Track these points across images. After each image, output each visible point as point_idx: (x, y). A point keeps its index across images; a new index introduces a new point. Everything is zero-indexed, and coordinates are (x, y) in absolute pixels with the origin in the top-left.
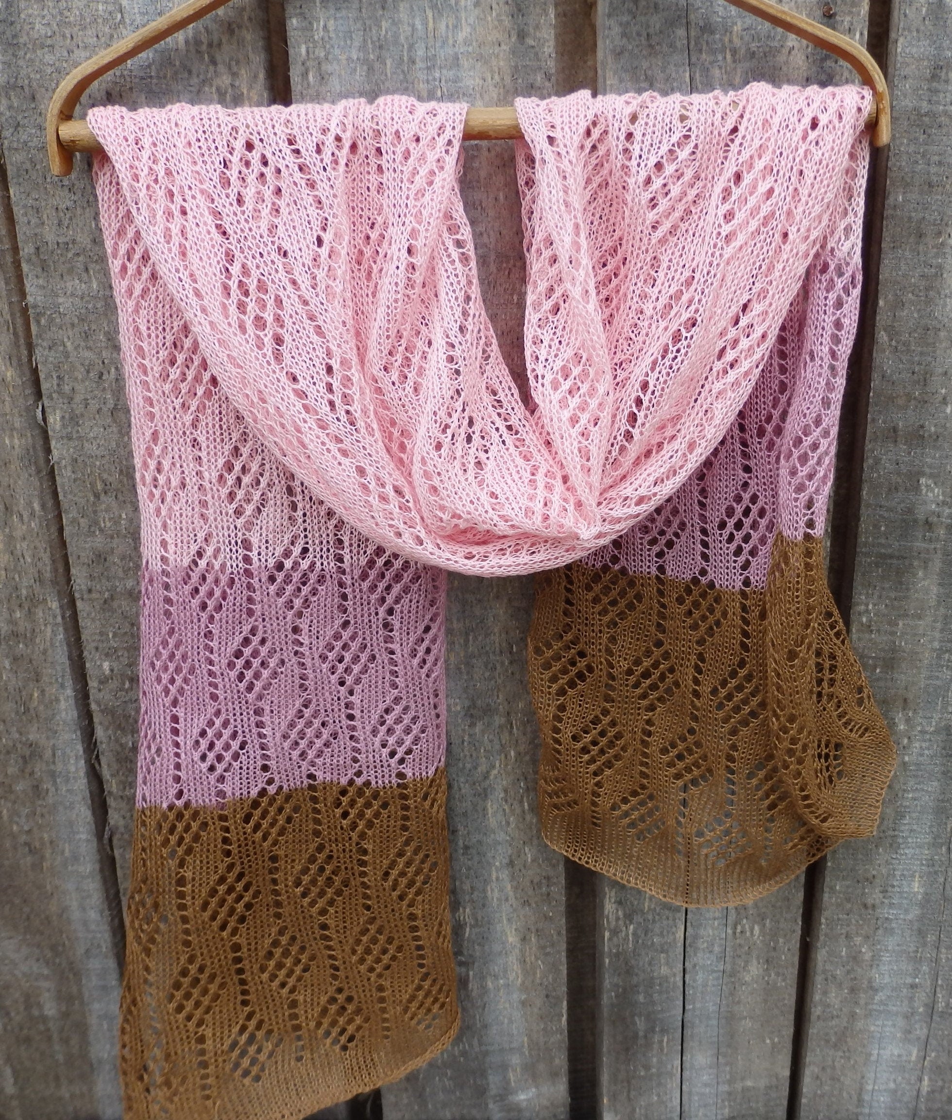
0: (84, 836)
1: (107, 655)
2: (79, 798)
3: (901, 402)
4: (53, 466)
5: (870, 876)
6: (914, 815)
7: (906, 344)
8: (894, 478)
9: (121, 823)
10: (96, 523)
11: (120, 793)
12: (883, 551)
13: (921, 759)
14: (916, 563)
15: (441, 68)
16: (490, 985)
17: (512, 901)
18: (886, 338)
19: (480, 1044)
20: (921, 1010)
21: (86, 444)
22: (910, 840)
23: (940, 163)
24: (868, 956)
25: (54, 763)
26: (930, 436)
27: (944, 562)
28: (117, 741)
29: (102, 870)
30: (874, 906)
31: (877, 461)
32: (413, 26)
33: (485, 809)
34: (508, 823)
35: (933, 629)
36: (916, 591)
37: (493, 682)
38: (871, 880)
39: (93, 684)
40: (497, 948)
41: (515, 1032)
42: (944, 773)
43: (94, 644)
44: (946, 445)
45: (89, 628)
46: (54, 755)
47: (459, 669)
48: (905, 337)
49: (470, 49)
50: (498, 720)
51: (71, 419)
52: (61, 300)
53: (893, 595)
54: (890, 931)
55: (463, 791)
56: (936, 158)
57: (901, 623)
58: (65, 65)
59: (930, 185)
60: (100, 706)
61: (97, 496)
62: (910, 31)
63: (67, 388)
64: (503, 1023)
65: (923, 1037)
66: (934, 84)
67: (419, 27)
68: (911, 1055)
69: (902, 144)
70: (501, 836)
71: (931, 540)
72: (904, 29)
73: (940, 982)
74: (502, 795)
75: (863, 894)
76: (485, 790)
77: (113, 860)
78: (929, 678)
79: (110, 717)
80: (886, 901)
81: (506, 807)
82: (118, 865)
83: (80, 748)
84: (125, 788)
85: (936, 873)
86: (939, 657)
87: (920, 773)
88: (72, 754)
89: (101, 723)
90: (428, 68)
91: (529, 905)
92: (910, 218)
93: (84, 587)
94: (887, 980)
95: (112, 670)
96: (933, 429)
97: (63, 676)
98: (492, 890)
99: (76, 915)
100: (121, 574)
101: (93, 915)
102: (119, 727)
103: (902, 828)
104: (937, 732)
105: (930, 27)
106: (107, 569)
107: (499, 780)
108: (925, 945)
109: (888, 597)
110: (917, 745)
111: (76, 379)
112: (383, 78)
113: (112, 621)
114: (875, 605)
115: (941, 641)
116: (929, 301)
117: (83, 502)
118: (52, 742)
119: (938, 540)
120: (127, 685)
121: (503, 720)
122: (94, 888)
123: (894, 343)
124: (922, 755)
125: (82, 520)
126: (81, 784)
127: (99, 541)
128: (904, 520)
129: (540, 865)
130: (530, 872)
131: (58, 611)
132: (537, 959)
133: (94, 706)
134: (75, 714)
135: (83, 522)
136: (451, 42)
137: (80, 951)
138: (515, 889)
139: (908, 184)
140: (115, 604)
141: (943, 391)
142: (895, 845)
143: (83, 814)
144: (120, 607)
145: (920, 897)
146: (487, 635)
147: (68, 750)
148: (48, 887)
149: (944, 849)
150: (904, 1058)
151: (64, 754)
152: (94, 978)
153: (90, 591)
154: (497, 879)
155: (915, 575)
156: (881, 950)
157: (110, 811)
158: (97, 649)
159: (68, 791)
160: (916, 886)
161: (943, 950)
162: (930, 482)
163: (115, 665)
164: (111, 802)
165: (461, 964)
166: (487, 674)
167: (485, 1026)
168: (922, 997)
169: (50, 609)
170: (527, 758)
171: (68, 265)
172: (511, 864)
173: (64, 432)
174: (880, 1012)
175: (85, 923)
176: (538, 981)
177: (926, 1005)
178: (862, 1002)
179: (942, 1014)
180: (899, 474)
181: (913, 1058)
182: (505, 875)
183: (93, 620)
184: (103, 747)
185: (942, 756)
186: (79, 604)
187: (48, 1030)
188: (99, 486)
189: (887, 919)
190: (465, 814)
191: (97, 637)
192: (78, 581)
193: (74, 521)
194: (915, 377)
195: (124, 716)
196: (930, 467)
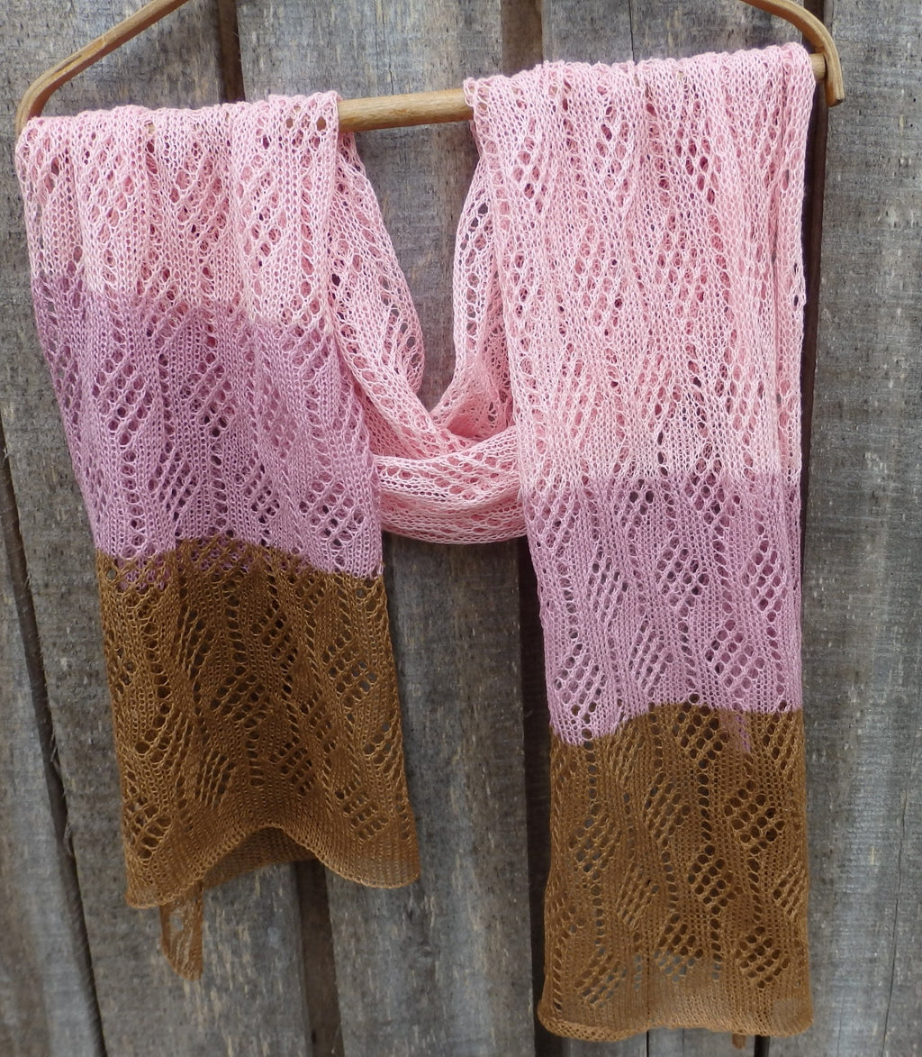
0: (43, 838)
1: (64, 650)
2: (38, 798)
3: (845, 377)
4: (7, 460)
5: (828, 851)
6: (869, 788)
7: (849, 321)
8: (841, 453)
9: (82, 822)
10: (52, 516)
11: (80, 792)
12: (831, 525)
13: (873, 732)
14: (864, 537)
15: (390, 53)
16: (456, 974)
17: (477, 888)
18: (829, 315)
19: (448, 1036)
20: (880, 984)
21: (42, 437)
22: (865, 814)
23: (876, 143)
24: (827, 932)
25: (12, 763)
26: (874, 411)
27: (890, 536)
28: (76, 738)
29: (62, 872)
30: (832, 882)
31: (824, 437)
32: (362, 12)
33: (448, 795)
34: (471, 809)
35: (882, 602)
36: (865, 565)
37: (453, 667)
38: (828, 855)
39: (51, 681)
40: (462, 936)
41: (482, 1022)
42: (896, 746)
43: (51, 640)
44: (889, 420)
45: (47, 624)
46: (12, 755)
47: (420, 654)
48: (848, 314)
49: (419, 35)
50: (460, 705)
51: (26, 410)
52: (14, 291)
53: (842, 569)
54: (847, 906)
55: (426, 778)
56: (873, 138)
57: (851, 597)
58: (15, 54)
59: (867, 165)
60: (58, 703)
61: (53, 489)
62: (844, 15)
63: (20, 380)
64: (470, 1014)
65: (883, 1012)
66: (868, 67)
67: (368, 12)
68: (872, 1030)
69: (839, 124)
70: (465, 823)
71: (877, 514)
72: (838, 13)
73: (898, 955)
74: (465, 781)
75: (821, 869)
76: (448, 776)
77: (72, 862)
78: (880, 651)
79: (68, 715)
80: (843, 875)
81: (469, 793)
82: (78, 866)
83: (38, 747)
84: (85, 786)
85: (891, 845)
86: (888, 630)
87: (873, 746)
88: (31, 753)
89: (59, 721)
90: (378, 54)
91: (493, 892)
92: (849, 197)
93: (40, 582)
94: (846, 955)
95: (70, 666)
96: (876, 403)
97: (21, 673)
98: (456, 878)
99: (36, 919)
100: (78, 567)
101: (54, 918)
102: (78, 724)
103: (858, 802)
104: (888, 704)
105: (864, 11)
106: (64, 563)
107: (461, 766)
108: (882, 919)
109: (837, 572)
110: (869, 718)
111: (30, 370)
112: (333, 63)
113: (69, 616)
114: (825, 579)
115: (889, 614)
116: (869, 278)
117: (38, 494)
118: (10, 741)
119: (884, 513)
120: (86, 681)
121: (464, 705)
122: (54, 892)
123: (836, 320)
124: (875, 728)
125: (37, 514)
126: (40, 783)
127: (55, 535)
128: (850, 495)
129: (503, 851)
130: (494, 859)
131: (14, 607)
132: (502, 946)
133: (52, 704)
134: (33, 711)
135: (39, 515)
136: (399, 28)
137: (41, 957)
138: (480, 875)
139: (845, 165)
140: (72, 599)
141: (885, 366)
142: (850, 819)
143: (42, 814)
144: (77, 601)
145: (876, 870)
146: (446, 619)
147: (26, 750)
148: (8, 892)
149: (898, 821)
150: (865, 1034)
151: (22, 753)
152: (55, 984)
153: (46, 586)
154: (461, 866)
155: (863, 549)
156: (840, 926)
157: (70, 811)
158: (54, 644)
159: (26, 791)
160: (872, 860)
161: (900, 923)
162: (875, 456)
163: (73, 660)
164: (71, 801)
165: (427, 954)
166: (447, 659)
167: (452, 1018)
168: (881, 970)
169: (6, 605)
170: (488, 742)
171: (20, 256)
172: (475, 850)
173: (19, 425)
174: (841, 988)
175: (46, 927)
176: (504, 969)
177: (885, 979)
178: (823, 978)
179: (901, 988)
180: (845, 449)
181: (874, 1033)
182: (468, 862)
183: (50, 615)
184: (61, 745)
185: (894, 729)
186: (36, 599)
187: (9, 1040)
188: (55, 478)
189: (845, 894)
190: (428, 802)
191: (55, 633)
192: (35, 576)
193: (30, 515)
194: (858, 353)
195: (83, 713)
196: (875, 441)
